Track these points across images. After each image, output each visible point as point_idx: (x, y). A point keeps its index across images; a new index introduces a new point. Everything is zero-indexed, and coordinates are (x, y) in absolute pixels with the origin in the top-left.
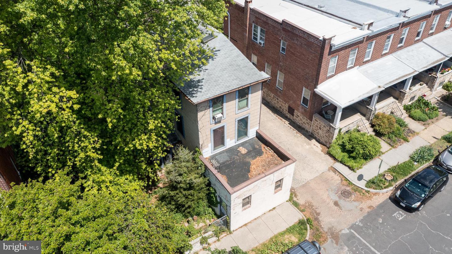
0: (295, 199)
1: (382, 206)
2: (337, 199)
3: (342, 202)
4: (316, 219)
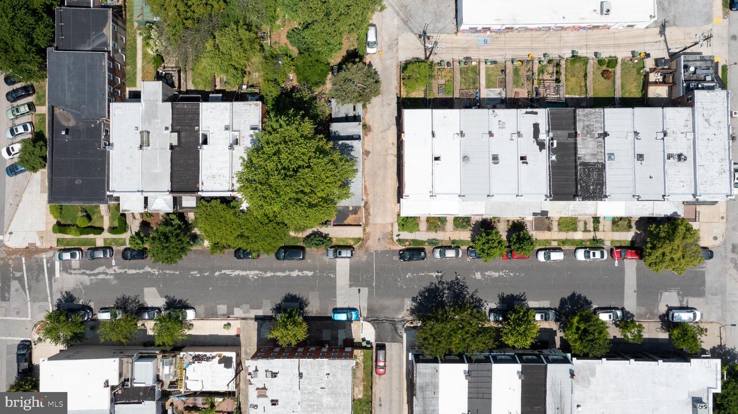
0: (366, 228)
1: (394, 251)
2: (381, 237)
3: (382, 240)
4: (366, 240)
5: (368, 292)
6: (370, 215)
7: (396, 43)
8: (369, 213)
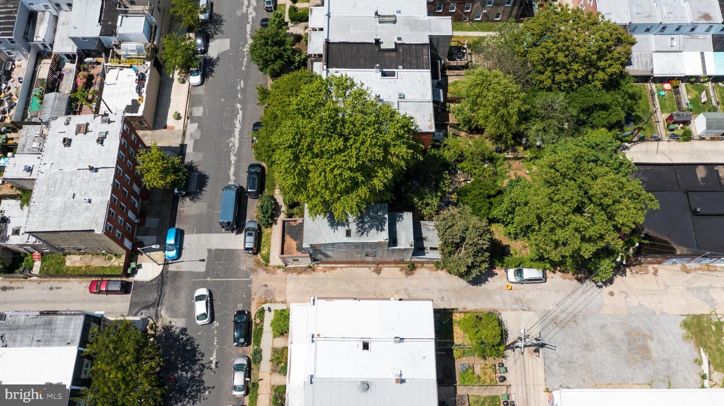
0: (282, 269)
1: (250, 305)
2: (268, 288)
3: (265, 289)
4: (266, 270)
5: (200, 272)
6: (298, 274)
7: (525, 308)
8: (301, 273)
